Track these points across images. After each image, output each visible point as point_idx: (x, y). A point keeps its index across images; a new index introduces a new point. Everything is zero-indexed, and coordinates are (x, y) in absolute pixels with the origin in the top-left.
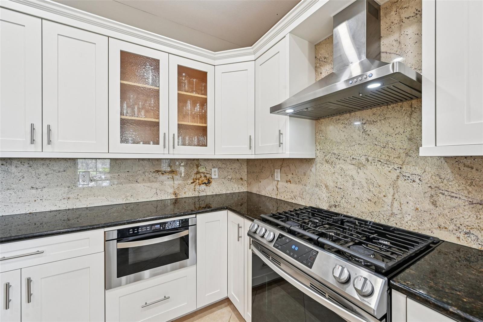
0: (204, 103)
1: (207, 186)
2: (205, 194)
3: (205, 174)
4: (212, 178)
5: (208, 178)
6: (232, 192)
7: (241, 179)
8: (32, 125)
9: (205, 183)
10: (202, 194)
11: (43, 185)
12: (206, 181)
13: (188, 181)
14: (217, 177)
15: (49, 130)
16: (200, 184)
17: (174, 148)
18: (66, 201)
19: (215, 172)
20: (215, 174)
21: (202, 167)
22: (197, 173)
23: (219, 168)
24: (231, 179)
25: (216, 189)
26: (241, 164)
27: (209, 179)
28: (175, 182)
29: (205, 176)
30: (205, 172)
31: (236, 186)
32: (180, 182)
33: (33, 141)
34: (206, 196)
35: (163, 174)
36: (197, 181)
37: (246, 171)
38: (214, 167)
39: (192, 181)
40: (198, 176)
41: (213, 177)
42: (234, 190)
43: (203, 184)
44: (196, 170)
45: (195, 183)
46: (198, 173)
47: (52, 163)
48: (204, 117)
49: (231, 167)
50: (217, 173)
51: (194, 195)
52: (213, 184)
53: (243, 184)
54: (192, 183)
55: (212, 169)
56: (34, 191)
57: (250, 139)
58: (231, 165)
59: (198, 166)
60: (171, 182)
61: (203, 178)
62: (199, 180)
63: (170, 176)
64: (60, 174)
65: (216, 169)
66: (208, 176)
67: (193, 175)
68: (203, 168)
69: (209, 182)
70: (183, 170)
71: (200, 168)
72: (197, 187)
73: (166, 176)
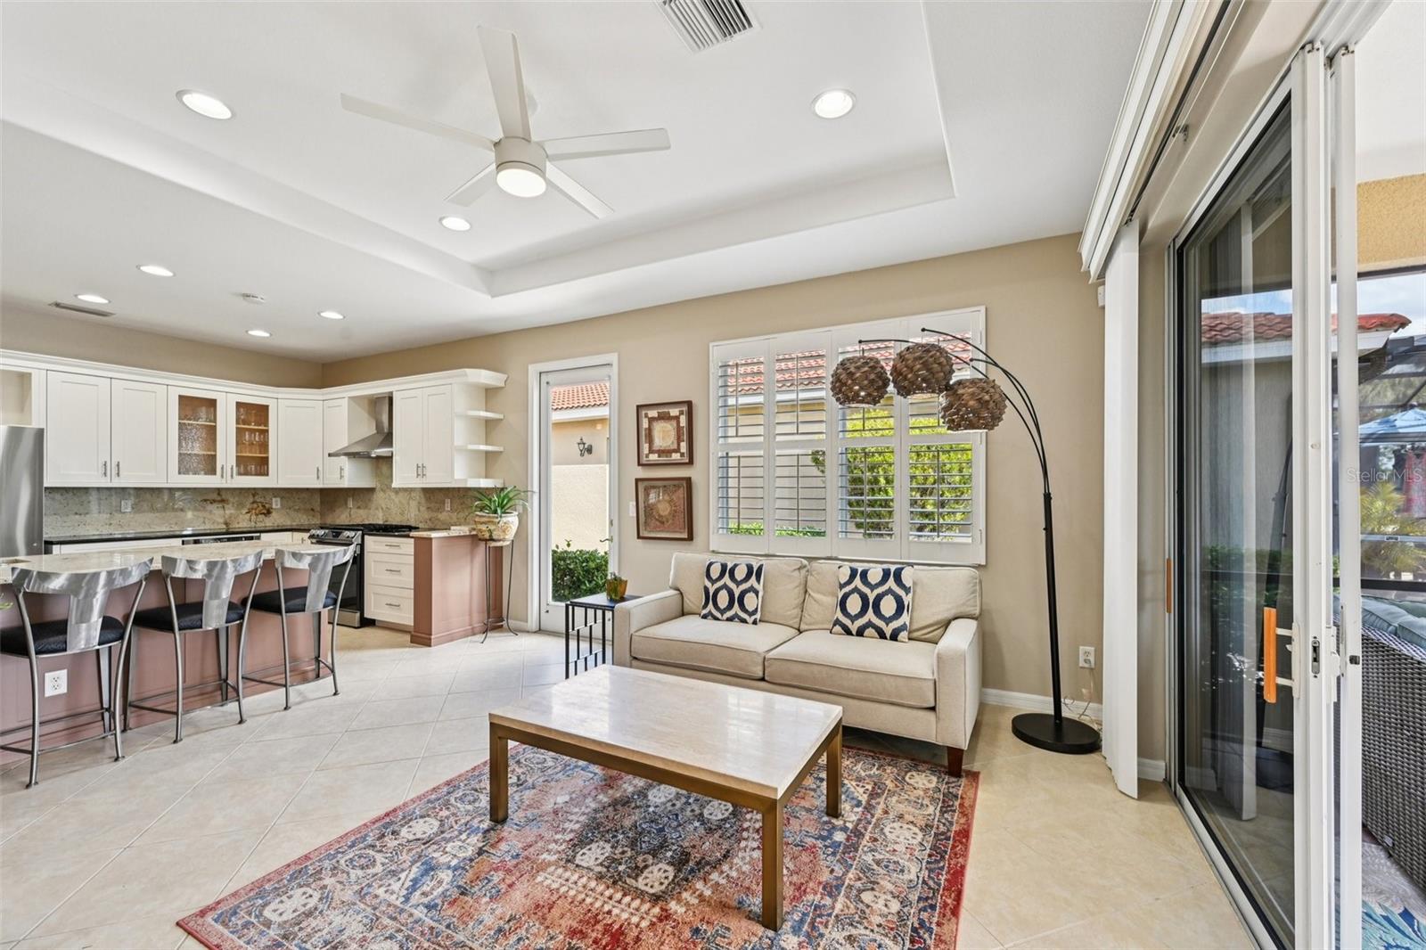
0: (266, 432)
1: (266, 516)
2: (263, 525)
3: (264, 504)
4: (272, 508)
7: (312, 510)
9: (263, 513)
10: (259, 525)
11: (87, 511)
12: (265, 512)
13: (242, 511)
14: (279, 506)
15: (117, 465)
16: (257, 515)
17: (233, 477)
18: (106, 527)
19: (276, 501)
20: (276, 503)
23: (282, 498)
24: (298, 510)
25: (278, 520)
26: (311, 494)
27: (268, 509)
28: (227, 512)
29: (264, 506)
30: (263, 501)
31: (305, 517)
32: (232, 511)
35: (211, 503)
37: (318, 500)
38: (275, 497)
39: (247, 511)
40: (255, 506)
41: (274, 506)
42: (301, 521)
43: (261, 514)
44: (251, 500)
45: (251, 513)
46: (253, 503)
48: (264, 446)
49: (299, 497)
50: (279, 503)
51: (249, 526)
52: (274, 514)
53: (315, 516)
54: (247, 513)
55: (273, 499)
56: (77, 517)
57: (318, 470)
58: (298, 494)
59: (254, 496)
60: (221, 512)
61: (261, 508)
62: (255, 510)
63: (220, 505)
65: (279, 499)
66: (267, 506)
67: (248, 505)
68: (261, 497)
69: (268, 512)
70: (237, 499)
71: (256, 497)
72: (254, 517)
73: (215, 505)
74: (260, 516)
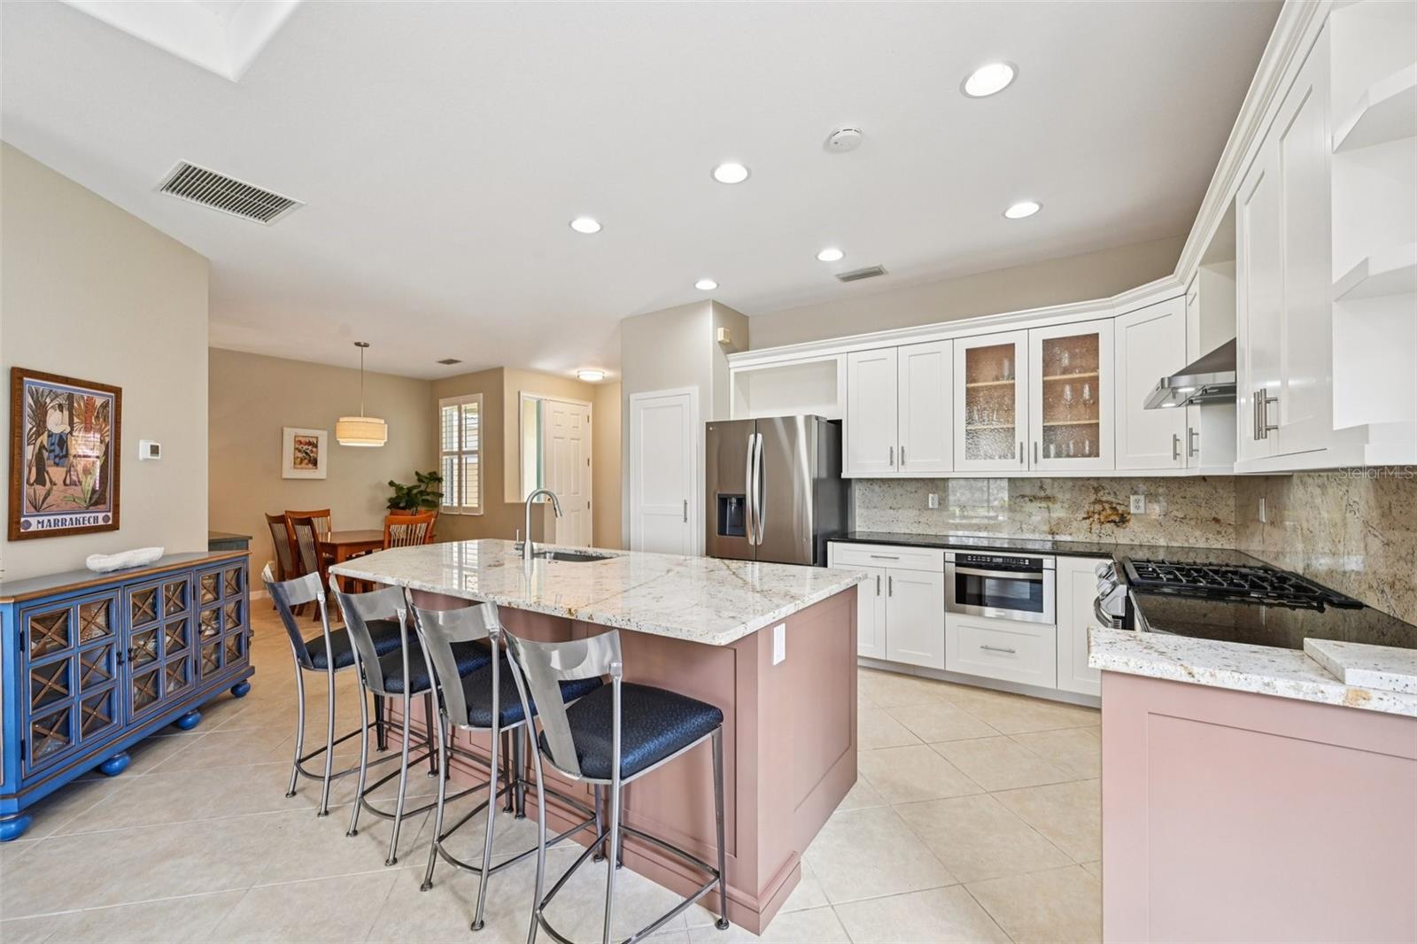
1: (1118, 526)
2: (1113, 541)
3: (1114, 505)
4: (1129, 513)
5: (1120, 512)
6: (1186, 545)
7: (1216, 520)
8: (891, 448)
9: (1115, 522)
10: (1105, 540)
11: (898, 506)
12: (1117, 518)
13: (1077, 515)
14: (1141, 511)
15: (903, 451)
16: (1103, 523)
17: (1036, 461)
18: (916, 525)
19: (1137, 501)
20: (1136, 505)
21: (1107, 491)
22: (1094, 503)
23: (1148, 495)
24: (1182, 518)
25: (1141, 535)
26: (1215, 488)
27: (1122, 515)
28: (1054, 515)
29: (1115, 509)
30: (1114, 500)
31: (1198, 533)
32: (1061, 515)
33: (892, 463)
34: (1117, 545)
35: (1031, 500)
36: (1096, 516)
37: (1232, 502)
38: (1136, 493)
39: (1085, 516)
40: (1098, 507)
41: (1133, 510)
42: (1191, 541)
43: (1109, 522)
44: (1093, 497)
45: (1091, 519)
46: (1097, 501)
47: (906, 483)
49: (1183, 494)
50: (1142, 504)
51: (1088, 540)
52: (1133, 524)
53: (1223, 532)
54: (1084, 519)
55: (1131, 497)
58: (1183, 489)
59: (1096, 490)
60: (1045, 514)
61: (1109, 512)
62: (1099, 514)
63: (1044, 505)
64: (912, 495)
65: (1142, 498)
66: (1121, 509)
67: (1087, 506)
68: (1109, 494)
69: (1123, 520)
70: (1068, 496)
71: (1102, 493)
72: (1096, 527)
73: (1037, 504)
74: (1108, 526)
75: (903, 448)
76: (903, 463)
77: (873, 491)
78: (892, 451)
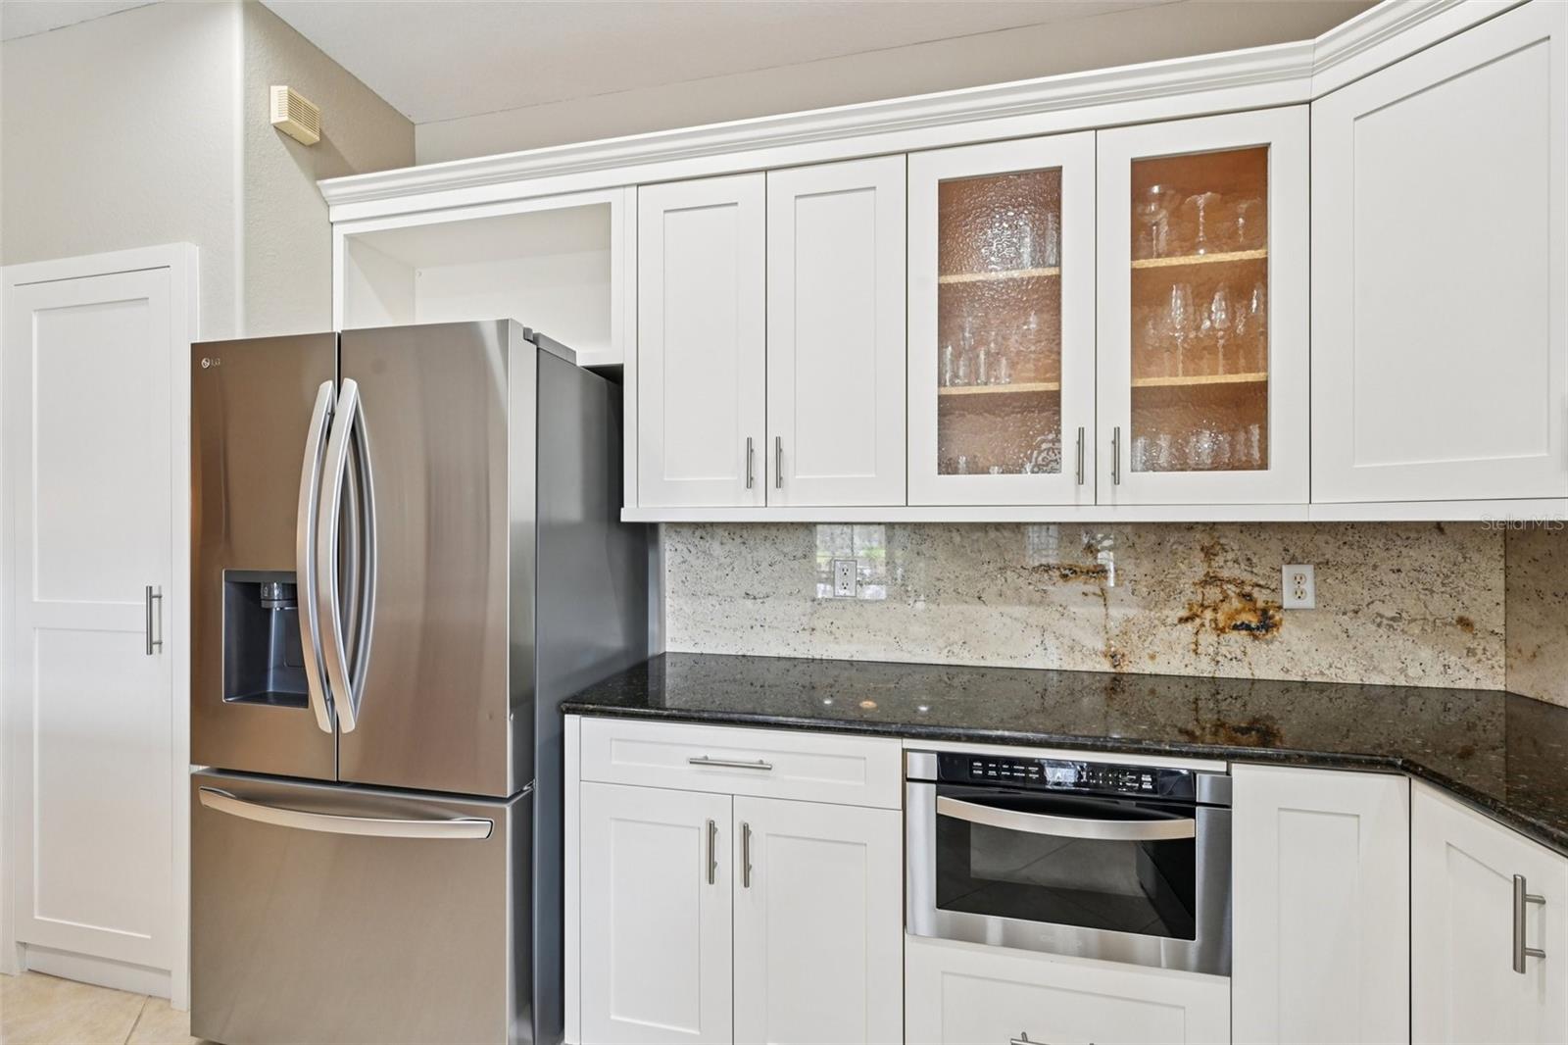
1: (1256, 638)
2: (1244, 673)
3: (1248, 589)
4: (1280, 607)
5: (1260, 604)
6: (1401, 681)
7: (1465, 623)
8: (749, 441)
9: (1247, 627)
10: (1228, 671)
11: (764, 590)
12: (1253, 620)
13: (1166, 612)
14: (1309, 601)
15: (779, 451)
16: (1222, 630)
17: (1116, 480)
18: (805, 636)
19: (1299, 579)
20: (1298, 589)
21: (1230, 556)
22: (1204, 583)
23: (1322, 565)
24: (1393, 619)
25: (1306, 659)
26: (1462, 548)
27: (1265, 611)
28: (1114, 612)
29: (1247, 597)
30: (1246, 577)
31: (1426, 654)
32: (1132, 612)
33: (750, 482)
34: (1253, 682)
35: (1064, 577)
36: (1208, 614)
37: (1498, 581)
38: (1293, 561)
39: (1184, 613)
40: (1213, 593)
41: (1288, 600)
42: (1411, 672)
43: (1236, 628)
44: (1200, 570)
45: (1198, 621)
46: (1211, 580)
47: (782, 534)
49: (1395, 563)
50: (1308, 586)
51: (1189, 671)
52: (1290, 633)
53: (1479, 651)
54: (1182, 620)
55: (1285, 568)
56: (749, 603)
58: (1394, 553)
59: (1209, 554)
60: (1096, 610)
61: (1236, 603)
62: (1215, 610)
63: (1092, 589)
64: (795, 564)
65: (1308, 571)
66: (1261, 597)
67: (1188, 589)
68: (1236, 561)
69: (1265, 624)
70: (1147, 566)
71: (1220, 560)
72: (1208, 638)
73: (1077, 586)
74: (1234, 635)
75: (778, 440)
76: (779, 484)
77: (707, 554)
78: (750, 451)
